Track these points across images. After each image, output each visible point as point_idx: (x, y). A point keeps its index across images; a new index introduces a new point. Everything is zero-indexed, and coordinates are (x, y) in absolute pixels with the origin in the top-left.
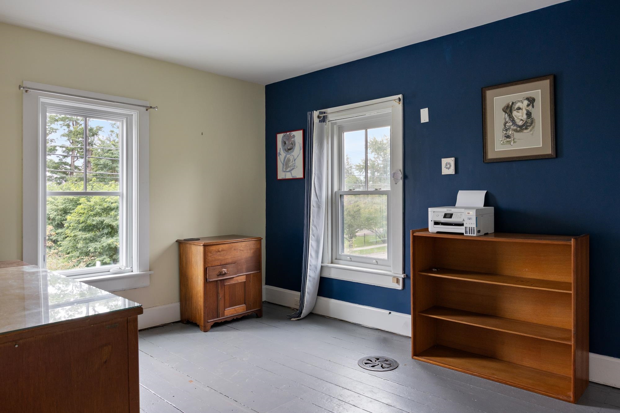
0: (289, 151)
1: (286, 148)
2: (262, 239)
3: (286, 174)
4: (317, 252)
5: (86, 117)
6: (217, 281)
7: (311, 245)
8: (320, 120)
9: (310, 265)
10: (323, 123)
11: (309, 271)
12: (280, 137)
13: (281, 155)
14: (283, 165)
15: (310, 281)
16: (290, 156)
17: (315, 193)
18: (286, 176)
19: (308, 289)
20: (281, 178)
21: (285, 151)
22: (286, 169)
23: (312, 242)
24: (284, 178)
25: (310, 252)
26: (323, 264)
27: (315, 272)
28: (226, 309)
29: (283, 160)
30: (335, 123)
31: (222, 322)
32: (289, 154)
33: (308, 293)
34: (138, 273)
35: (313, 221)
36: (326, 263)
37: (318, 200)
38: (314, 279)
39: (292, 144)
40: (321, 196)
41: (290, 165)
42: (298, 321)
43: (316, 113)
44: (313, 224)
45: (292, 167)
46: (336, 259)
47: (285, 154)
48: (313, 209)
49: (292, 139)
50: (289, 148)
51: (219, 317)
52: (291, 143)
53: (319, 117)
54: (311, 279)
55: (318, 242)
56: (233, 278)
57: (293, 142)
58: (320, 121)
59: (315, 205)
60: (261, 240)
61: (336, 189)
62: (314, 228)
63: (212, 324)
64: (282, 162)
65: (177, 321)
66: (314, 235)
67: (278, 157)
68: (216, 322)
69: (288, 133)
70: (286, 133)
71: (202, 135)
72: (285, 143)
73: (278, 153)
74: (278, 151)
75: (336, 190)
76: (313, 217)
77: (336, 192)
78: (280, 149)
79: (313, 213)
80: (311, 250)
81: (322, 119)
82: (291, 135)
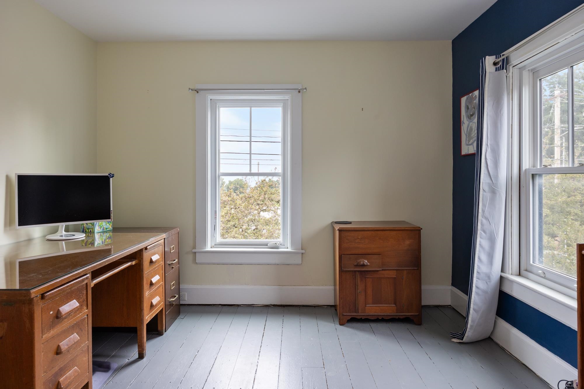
0: (472, 118)
1: (469, 114)
2: (422, 229)
3: (468, 147)
4: (491, 256)
5: (251, 107)
6: (355, 271)
7: (480, 244)
8: (496, 68)
9: (478, 272)
10: (501, 71)
11: (477, 281)
12: (464, 100)
13: (464, 124)
14: (466, 136)
15: (477, 294)
16: (472, 124)
17: (486, 172)
18: (468, 150)
19: (474, 304)
20: (464, 154)
21: (468, 118)
22: (469, 141)
23: (482, 240)
24: (467, 153)
25: (479, 254)
26: (503, 275)
27: (488, 283)
28: (367, 306)
29: (466, 131)
30: (524, 68)
31: (362, 318)
32: (471, 122)
33: (474, 309)
34: (291, 250)
35: (483, 211)
36: (509, 274)
37: (491, 182)
38: (485, 292)
39: (474, 108)
40: (497, 177)
41: (472, 135)
42: (459, 345)
43: (489, 60)
44: (483, 216)
45: (474, 138)
46: (526, 270)
47: (468, 122)
48: (483, 195)
49: (474, 101)
50: (471, 114)
51: (358, 313)
52: (473, 106)
53: (495, 64)
54: (480, 292)
55: (492, 241)
56: (378, 271)
57: (475, 106)
58: (496, 70)
59: (486, 188)
60: (420, 230)
61: (526, 165)
62: (484, 221)
63: (349, 318)
64: (466, 133)
65: (331, 305)
66: (484, 232)
67: (462, 126)
68: (354, 317)
69: (470, 95)
70: (469, 94)
71: (362, 110)
72: (468, 108)
73: (462, 121)
74: (462, 119)
75: (527, 167)
76: (484, 205)
77: (526, 170)
78: (464, 116)
79: (483, 199)
80: (479, 251)
81: (500, 66)
82: (474, 97)
